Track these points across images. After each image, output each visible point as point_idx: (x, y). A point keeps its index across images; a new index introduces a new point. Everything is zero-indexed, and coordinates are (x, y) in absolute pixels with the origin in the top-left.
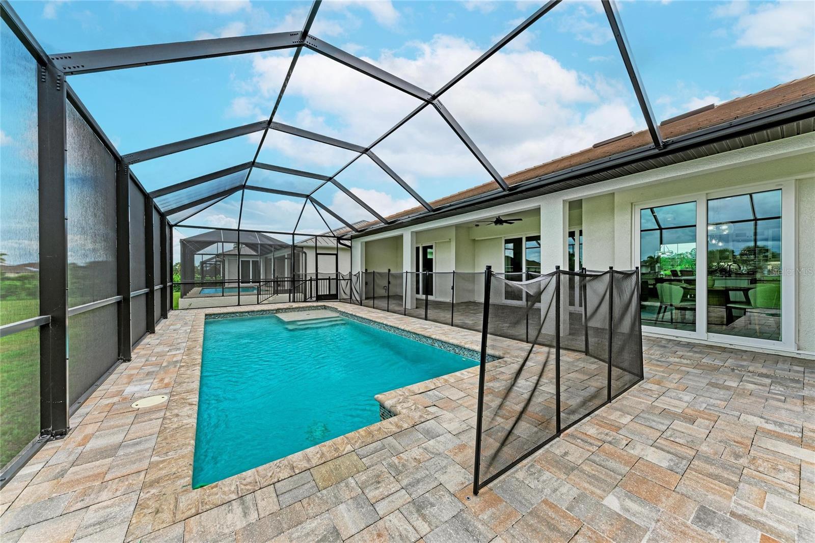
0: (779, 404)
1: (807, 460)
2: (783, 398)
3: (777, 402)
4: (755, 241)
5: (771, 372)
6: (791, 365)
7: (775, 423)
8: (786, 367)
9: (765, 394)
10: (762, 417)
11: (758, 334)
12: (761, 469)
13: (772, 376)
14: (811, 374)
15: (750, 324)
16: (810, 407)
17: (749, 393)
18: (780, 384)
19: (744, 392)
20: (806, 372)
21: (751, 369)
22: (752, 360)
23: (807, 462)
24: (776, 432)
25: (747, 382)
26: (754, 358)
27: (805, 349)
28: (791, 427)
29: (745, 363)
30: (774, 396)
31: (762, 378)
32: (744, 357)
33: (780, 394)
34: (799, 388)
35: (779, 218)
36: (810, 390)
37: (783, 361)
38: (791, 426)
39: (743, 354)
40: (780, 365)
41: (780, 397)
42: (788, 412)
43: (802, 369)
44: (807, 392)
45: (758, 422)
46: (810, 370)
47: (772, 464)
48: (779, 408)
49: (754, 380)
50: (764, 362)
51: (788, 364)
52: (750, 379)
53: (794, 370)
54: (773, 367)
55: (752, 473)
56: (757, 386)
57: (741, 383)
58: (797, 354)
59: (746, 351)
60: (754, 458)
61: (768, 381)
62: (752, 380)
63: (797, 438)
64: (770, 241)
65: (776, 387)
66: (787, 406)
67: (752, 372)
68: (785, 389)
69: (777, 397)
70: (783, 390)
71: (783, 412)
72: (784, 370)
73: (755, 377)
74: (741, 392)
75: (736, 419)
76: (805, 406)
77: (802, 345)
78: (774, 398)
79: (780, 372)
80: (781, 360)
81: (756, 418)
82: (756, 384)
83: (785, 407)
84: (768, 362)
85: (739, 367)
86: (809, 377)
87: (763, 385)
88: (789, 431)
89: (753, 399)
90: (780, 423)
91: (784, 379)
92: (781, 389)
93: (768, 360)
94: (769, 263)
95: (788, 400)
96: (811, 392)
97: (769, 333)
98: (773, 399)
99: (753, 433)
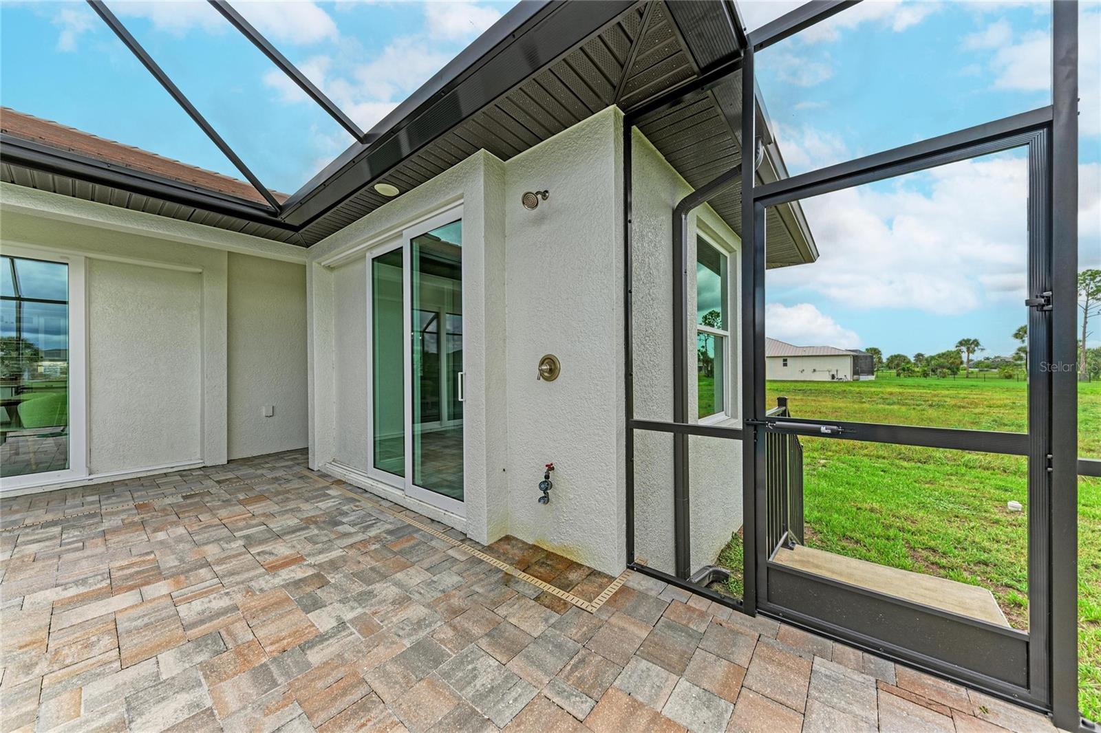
0: (78, 554)
1: (120, 609)
2: (81, 544)
3: (74, 554)
4: (19, 330)
5: (60, 516)
6: (83, 497)
7: (76, 583)
8: (78, 501)
9: (56, 550)
10: (57, 586)
11: (34, 467)
12: (68, 661)
13: (62, 520)
14: (107, 500)
15: (17, 454)
16: (113, 541)
17: (32, 559)
18: (73, 527)
19: (23, 561)
20: (101, 499)
21: (28, 522)
22: (29, 508)
23: (120, 611)
24: (79, 595)
25: (26, 544)
26: (31, 503)
27: (97, 472)
28: (96, 578)
29: (17, 516)
30: (69, 547)
31: (47, 529)
32: (15, 508)
33: (77, 540)
34: (97, 523)
35: (65, 303)
36: (110, 521)
37: (73, 494)
38: (97, 575)
39: (11, 503)
40: (69, 502)
41: (76, 545)
42: (90, 559)
43: (95, 498)
44: (106, 525)
45: (52, 595)
46: (106, 496)
47: (82, 642)
48: (79, 560)
49: (36, 537)
50: (47, 505)
51: (79, 497)
52: (30, 538)
53: (88, 502)
54: (61, 508)
55: (56, 676)
56: (42, 544)
57: (16, 550)
58: (89, 480)
59: (17, 497)
60: (57, 652)
61: (57, 530)
62: (33, 538)
63: (106, 587)
64: (41, 333)
65: (68, 533)
66: (88, 552)
67: (31, 526)
68: (81, 532)
69: (73, 546)
70: (79, 533)
71: (84, 563)
72: (75, 506)
73: (37, 531)
74: (19, 563)
75: (18, 609)
76: (107, 543)
77: (94, 467)
78: (69, 549)
79: (71, 510)
80: (70, 494)
81: (49, 590)
82: (40, 541)
83: (86, 555)
84: (53, 503)
85: (8, 527)
86: (106, 505)
87: (50, 539)
88: (96, 585)
89: (39, 565)
90: (82, 580)
91: (79, 518)
92: (76, 533)
93: (52, 501)
94: (40, 363)
95: (87, 544)
96: (111, 522)
97: (46, 462)
98: (68, 551)
99: (49, 614)
